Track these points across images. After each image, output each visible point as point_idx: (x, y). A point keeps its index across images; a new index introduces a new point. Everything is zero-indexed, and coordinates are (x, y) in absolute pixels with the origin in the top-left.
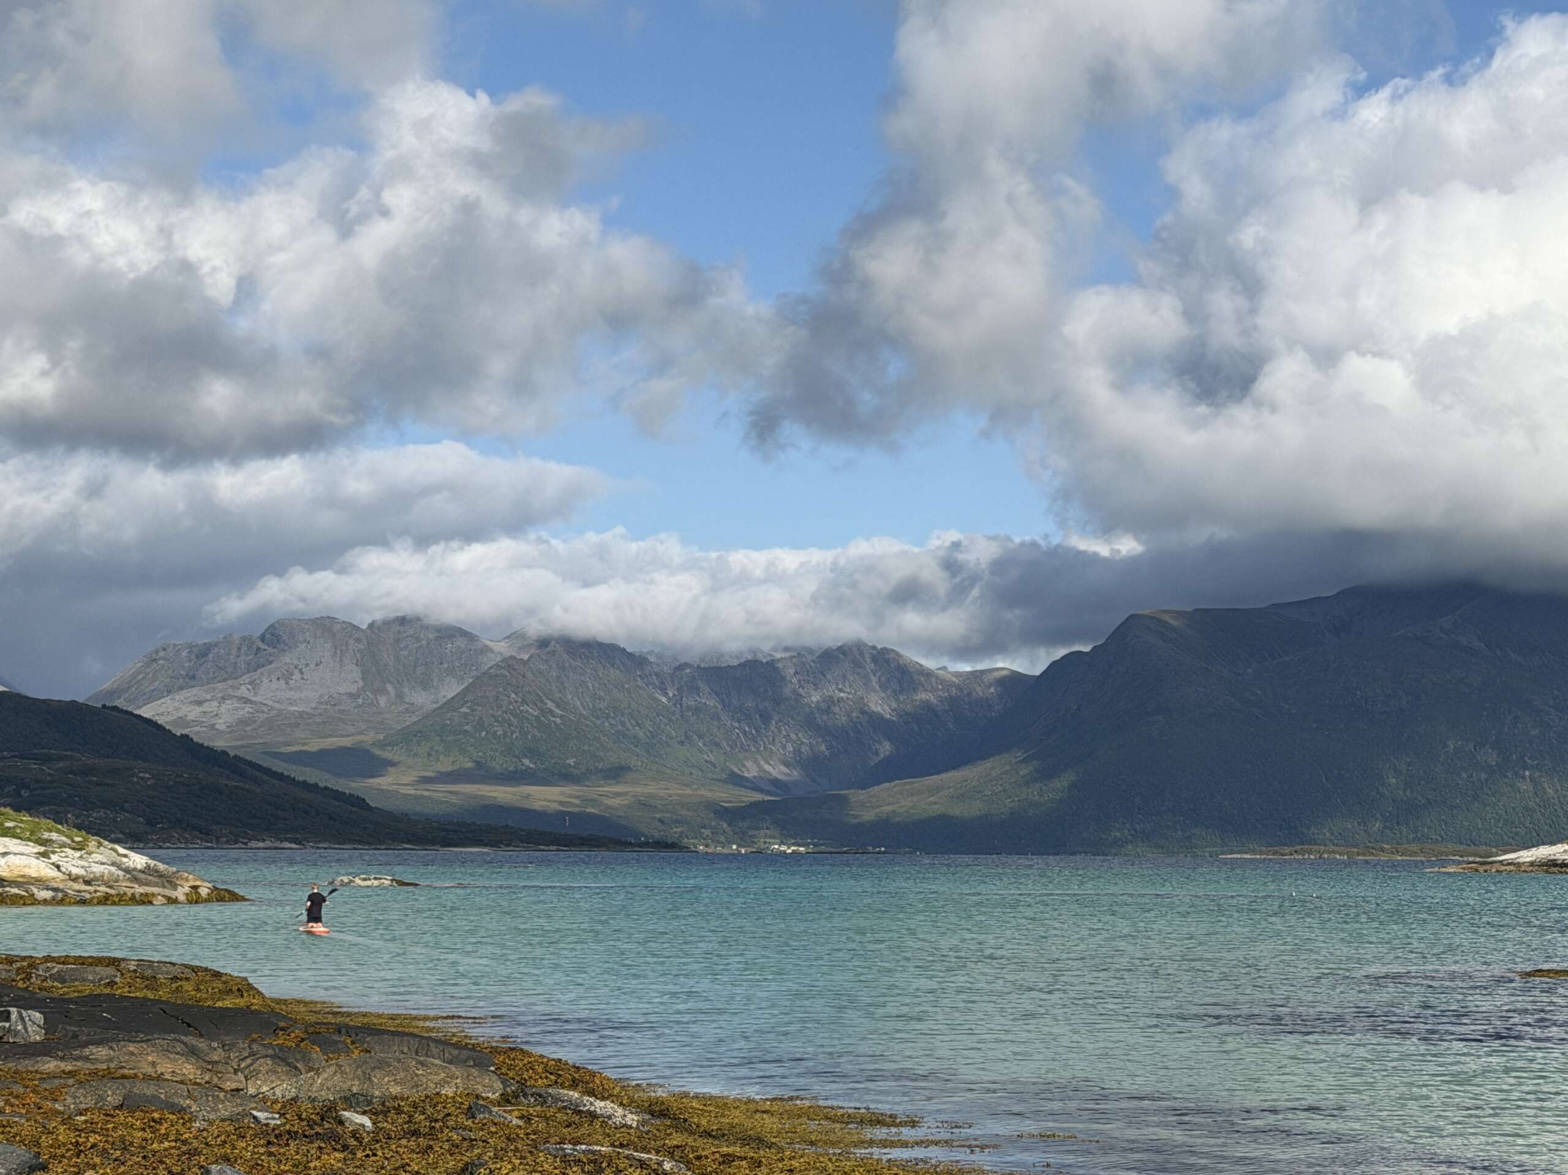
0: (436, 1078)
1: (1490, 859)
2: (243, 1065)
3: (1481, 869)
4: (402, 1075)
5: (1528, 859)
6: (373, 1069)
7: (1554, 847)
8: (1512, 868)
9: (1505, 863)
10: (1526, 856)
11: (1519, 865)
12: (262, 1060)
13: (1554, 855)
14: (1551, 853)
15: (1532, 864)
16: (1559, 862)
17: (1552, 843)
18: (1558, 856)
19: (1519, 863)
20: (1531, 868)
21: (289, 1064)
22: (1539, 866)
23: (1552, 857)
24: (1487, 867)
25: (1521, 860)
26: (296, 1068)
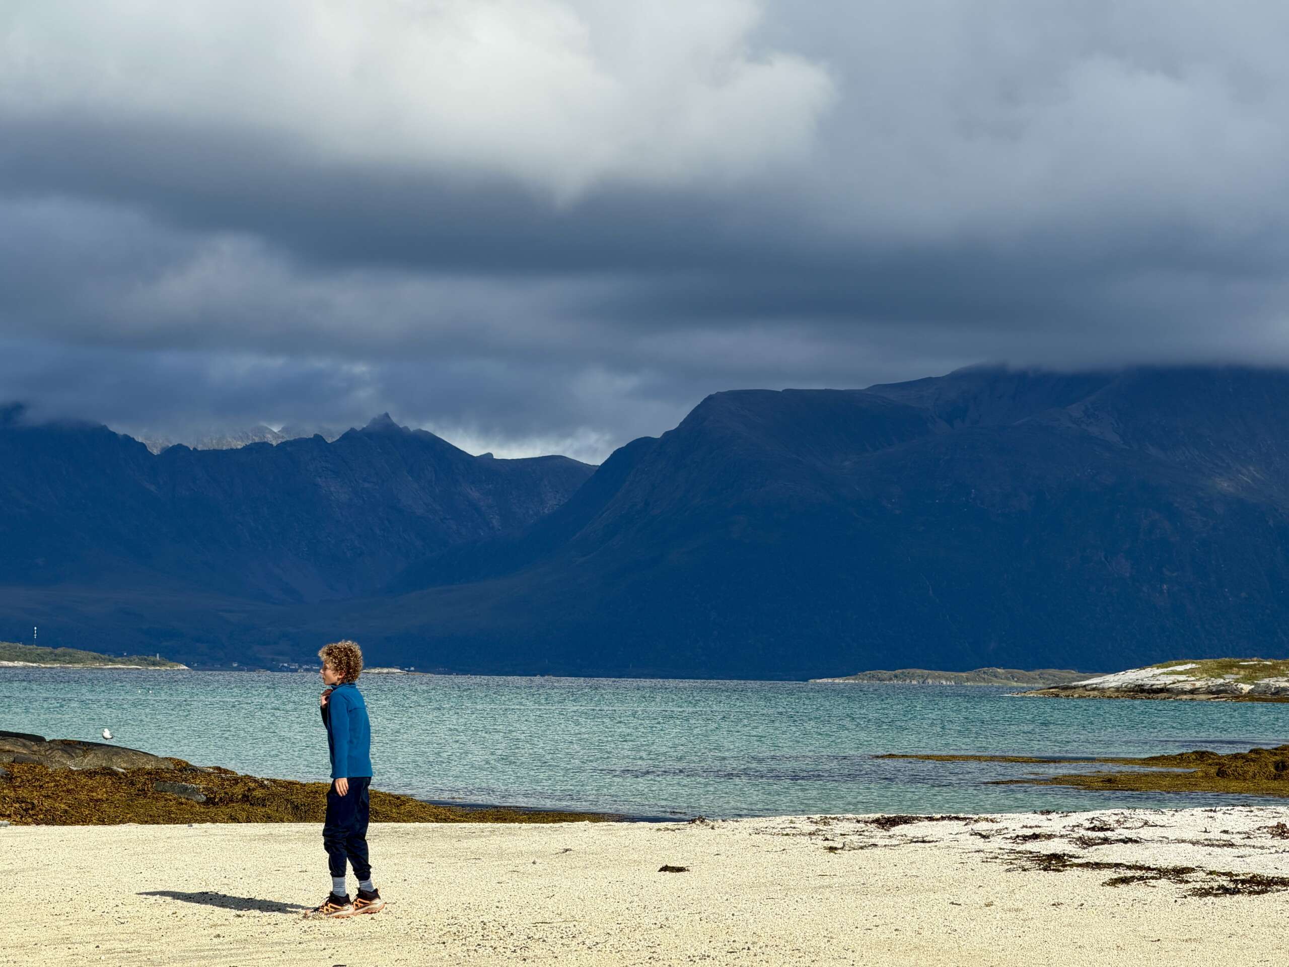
0: (142, 761)
1: (1074, 684)
2: (47, 753)
3: (1063, 694)
4: (127, 758)
5: (1113, 684)
6: (113, 755)
7: (1143, 671)
8: (1096, 693)
9: (1088, 688)
10: (1112, 680)
11: (1103, 690)
12: (57, 751)
13: (1142, 680)
14: (1139, 677)
15: (1118, 689)
16: (1146, 688)
17: (1141, 666)
18: (1146, 681)
19: (1103, 689)
20: (1116, 694)
21: (69, 754)
22: (1126, 692)
23: (1140, 682)
24: (1069, 692)
25: (1106, 685)
26: (72, 756)
